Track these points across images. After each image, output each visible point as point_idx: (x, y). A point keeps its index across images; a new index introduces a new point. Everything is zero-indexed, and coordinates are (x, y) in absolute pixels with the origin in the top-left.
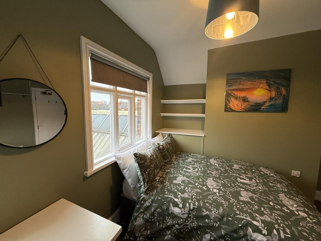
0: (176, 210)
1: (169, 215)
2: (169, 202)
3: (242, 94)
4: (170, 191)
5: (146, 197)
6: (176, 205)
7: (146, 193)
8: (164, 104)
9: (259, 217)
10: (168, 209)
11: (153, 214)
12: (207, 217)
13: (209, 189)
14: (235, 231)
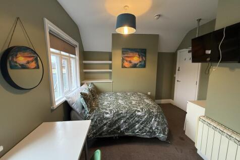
0: (108, 116)
1: (104, 119)
2: (103, 113)
3: (129, 59)
4: (103, 109)
5: (90, 115)
6: (107, 113)
7: (90, 113)
8: (85, 64)
9: (139, 107)
10: (103, 116)
11: (96, 122)
12: (121, 113)
13: (120, 104)
14: (132, 115)
